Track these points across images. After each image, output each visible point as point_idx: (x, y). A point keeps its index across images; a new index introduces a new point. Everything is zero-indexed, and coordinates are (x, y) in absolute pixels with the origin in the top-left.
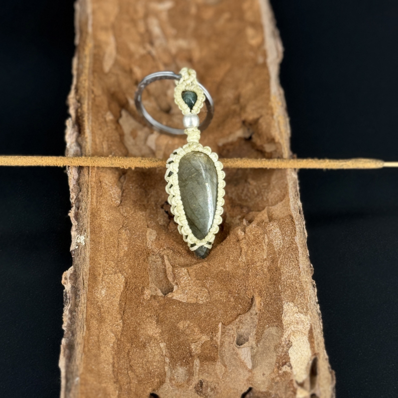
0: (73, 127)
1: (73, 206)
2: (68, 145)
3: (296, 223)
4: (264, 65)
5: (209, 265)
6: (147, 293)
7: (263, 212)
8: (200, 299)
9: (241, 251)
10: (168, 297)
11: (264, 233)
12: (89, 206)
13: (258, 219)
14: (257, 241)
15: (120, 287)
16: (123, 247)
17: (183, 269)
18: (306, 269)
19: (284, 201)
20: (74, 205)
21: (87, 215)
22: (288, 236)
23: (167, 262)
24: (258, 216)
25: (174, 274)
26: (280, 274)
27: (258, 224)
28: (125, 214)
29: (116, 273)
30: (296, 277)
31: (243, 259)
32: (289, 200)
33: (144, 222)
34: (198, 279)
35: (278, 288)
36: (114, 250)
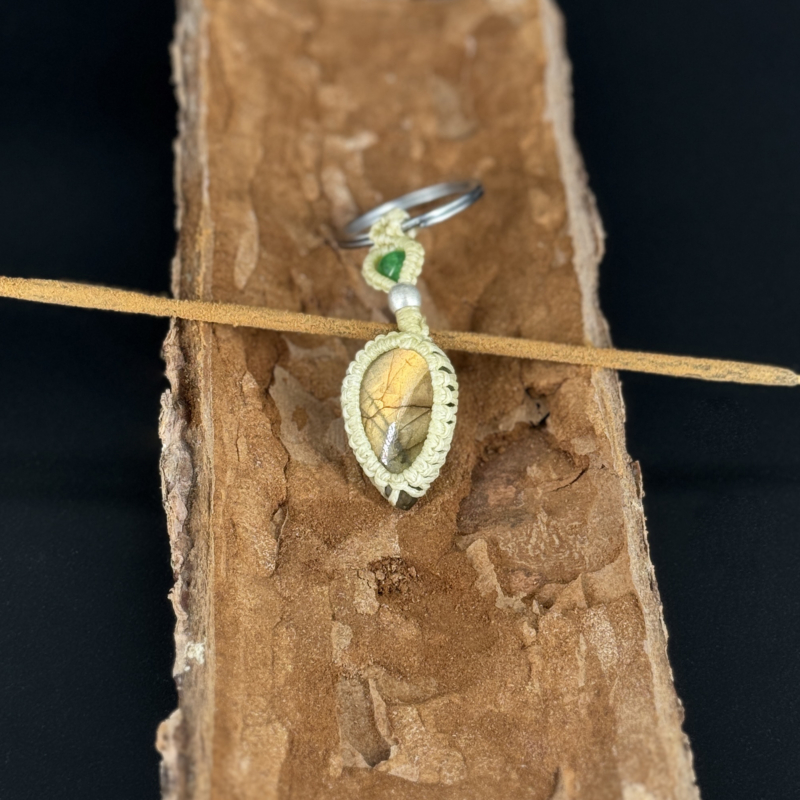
0: (175, 406)
1: (177, 580)
2: (165, 446)
3: (646, 610)
4: (569, 269)
5: (464, 699)
6: (336, 762)
7: (574, 584)
8: (445, 776)
9: (530, 670)
10: (380, 769)
11: (579, 632)
12: (211, 579)
13: (563, 601)
14: (563, 650)
15: (278, 753)
16: (284, 664)
17: (410, 709)
18: (669, 711)
19: (617, 562)
20: (180, 577)
21: (207, 598)
22: (629, 638)
23: (374, 694)
24: (564, 593)
25: (391, 720)
26: (614, 722)
27: (565, 612)
28: (286, 594)
29: (269, 722)
30: (647, 728)
31: (535, 687)
32: (628, 560)
33: (327, 607)
34: (441, 732)
35: (610, 752)
36: (264, 673)
